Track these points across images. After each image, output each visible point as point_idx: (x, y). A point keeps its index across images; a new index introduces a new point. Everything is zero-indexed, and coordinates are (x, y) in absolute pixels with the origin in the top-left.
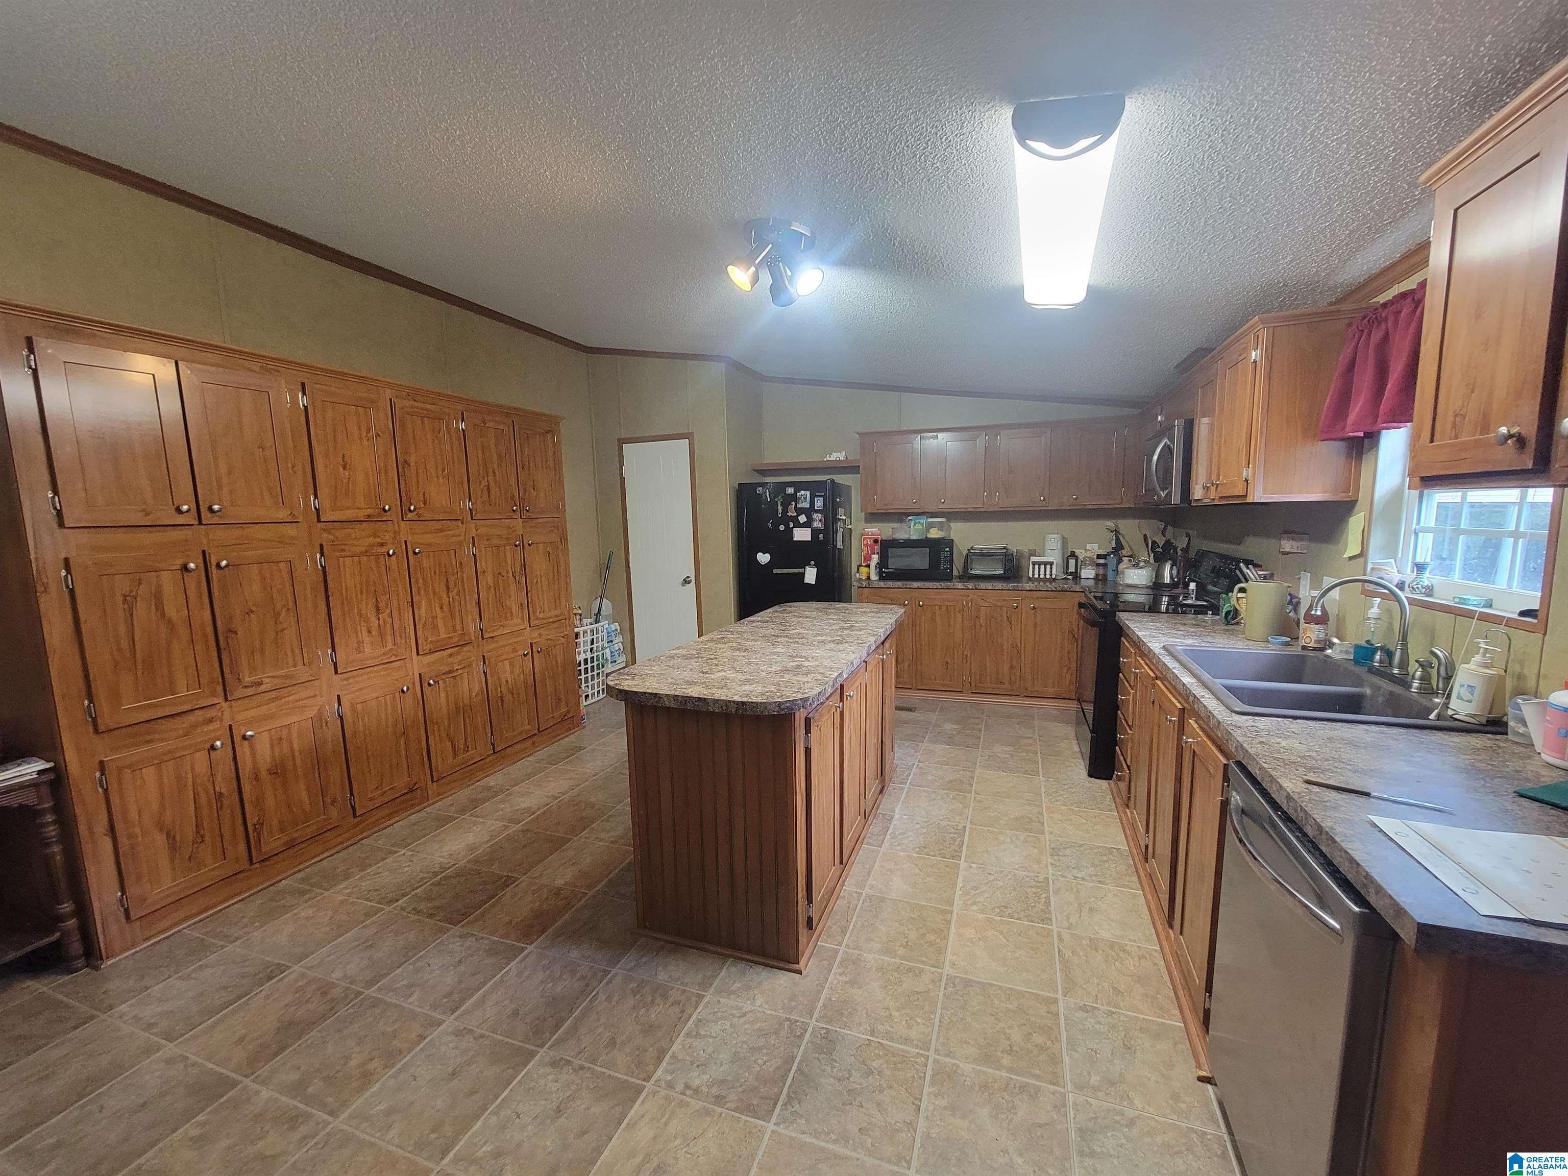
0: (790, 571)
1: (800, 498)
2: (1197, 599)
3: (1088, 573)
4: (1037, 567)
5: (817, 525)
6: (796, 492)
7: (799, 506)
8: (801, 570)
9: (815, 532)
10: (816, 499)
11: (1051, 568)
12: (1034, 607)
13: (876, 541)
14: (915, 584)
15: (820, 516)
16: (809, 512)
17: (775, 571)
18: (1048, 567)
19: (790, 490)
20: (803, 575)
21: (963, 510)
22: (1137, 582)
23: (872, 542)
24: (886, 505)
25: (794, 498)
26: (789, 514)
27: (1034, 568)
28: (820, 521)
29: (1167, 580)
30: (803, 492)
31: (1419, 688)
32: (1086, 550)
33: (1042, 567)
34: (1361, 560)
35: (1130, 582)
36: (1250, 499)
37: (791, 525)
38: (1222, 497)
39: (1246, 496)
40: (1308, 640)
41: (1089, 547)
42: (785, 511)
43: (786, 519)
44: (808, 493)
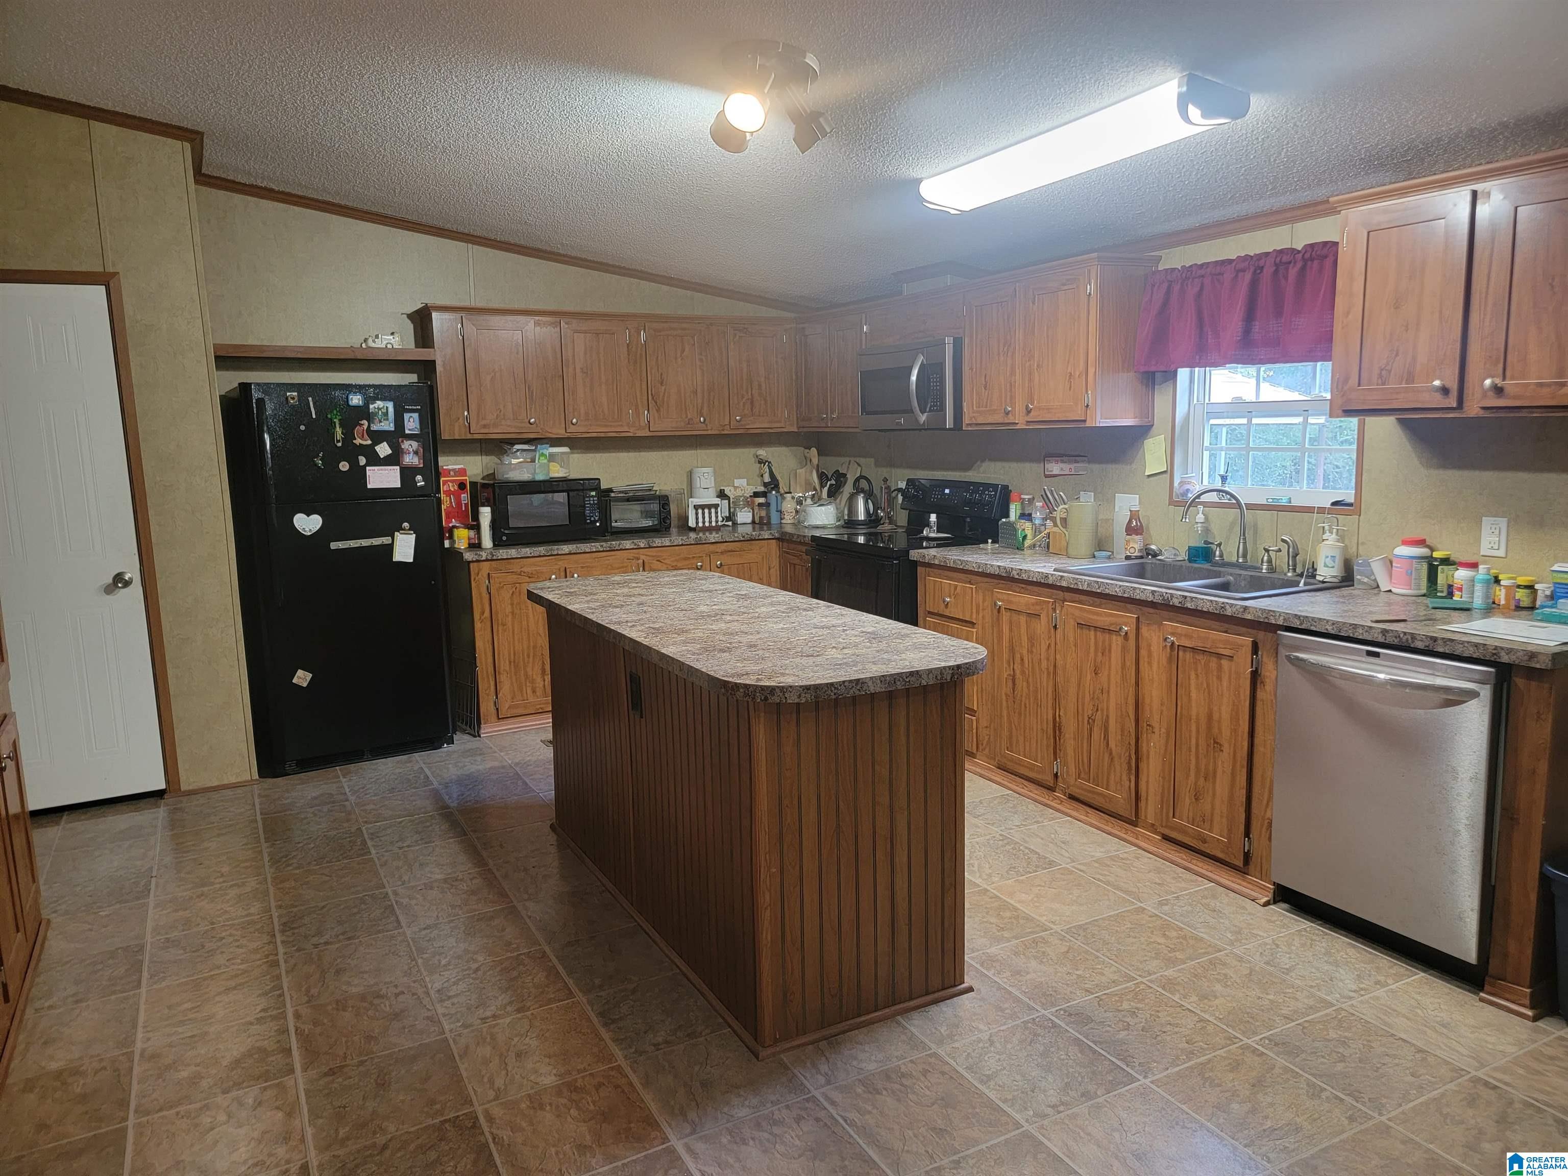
0: (365, 543)
1: (376, 414)
2: (938, 531)
3: (744, 516)
4: (700, 511)
5: (411, 459)
6: (368, 400)
7: (374, 427)
8: (386, 540)
9: (407, 474)
10: (406, 416)
11: (716, 513)
12: (721, 564)
13: (462, 486)
14: (566, 548)
15: (415, 444)
16: (396, 437)
17: (334, 545)
18: (713, 510)
19: (356, 400)
20: (390, 548)
21: (602, 435)
22: (826, 522)
23: (456, 487)
24: (485, 426)
25: (363, 413)
26: (358, 441)
27: (697, 514)
28: (416, 453)
29: (862, 516)
30: (379, 404)
31: (1268, 569)
32: (736, 488)
33: (706, 511)
34: (1167, 476)
35: (819, 523)
36: (1088, 424)
37: (362, 461)
38: (1028, 422)
39: (1085, 421)
40: (1132, 550)
41: (737, 482)
42: (349, 436)
43: (351, 451)
44: (390, 406)
